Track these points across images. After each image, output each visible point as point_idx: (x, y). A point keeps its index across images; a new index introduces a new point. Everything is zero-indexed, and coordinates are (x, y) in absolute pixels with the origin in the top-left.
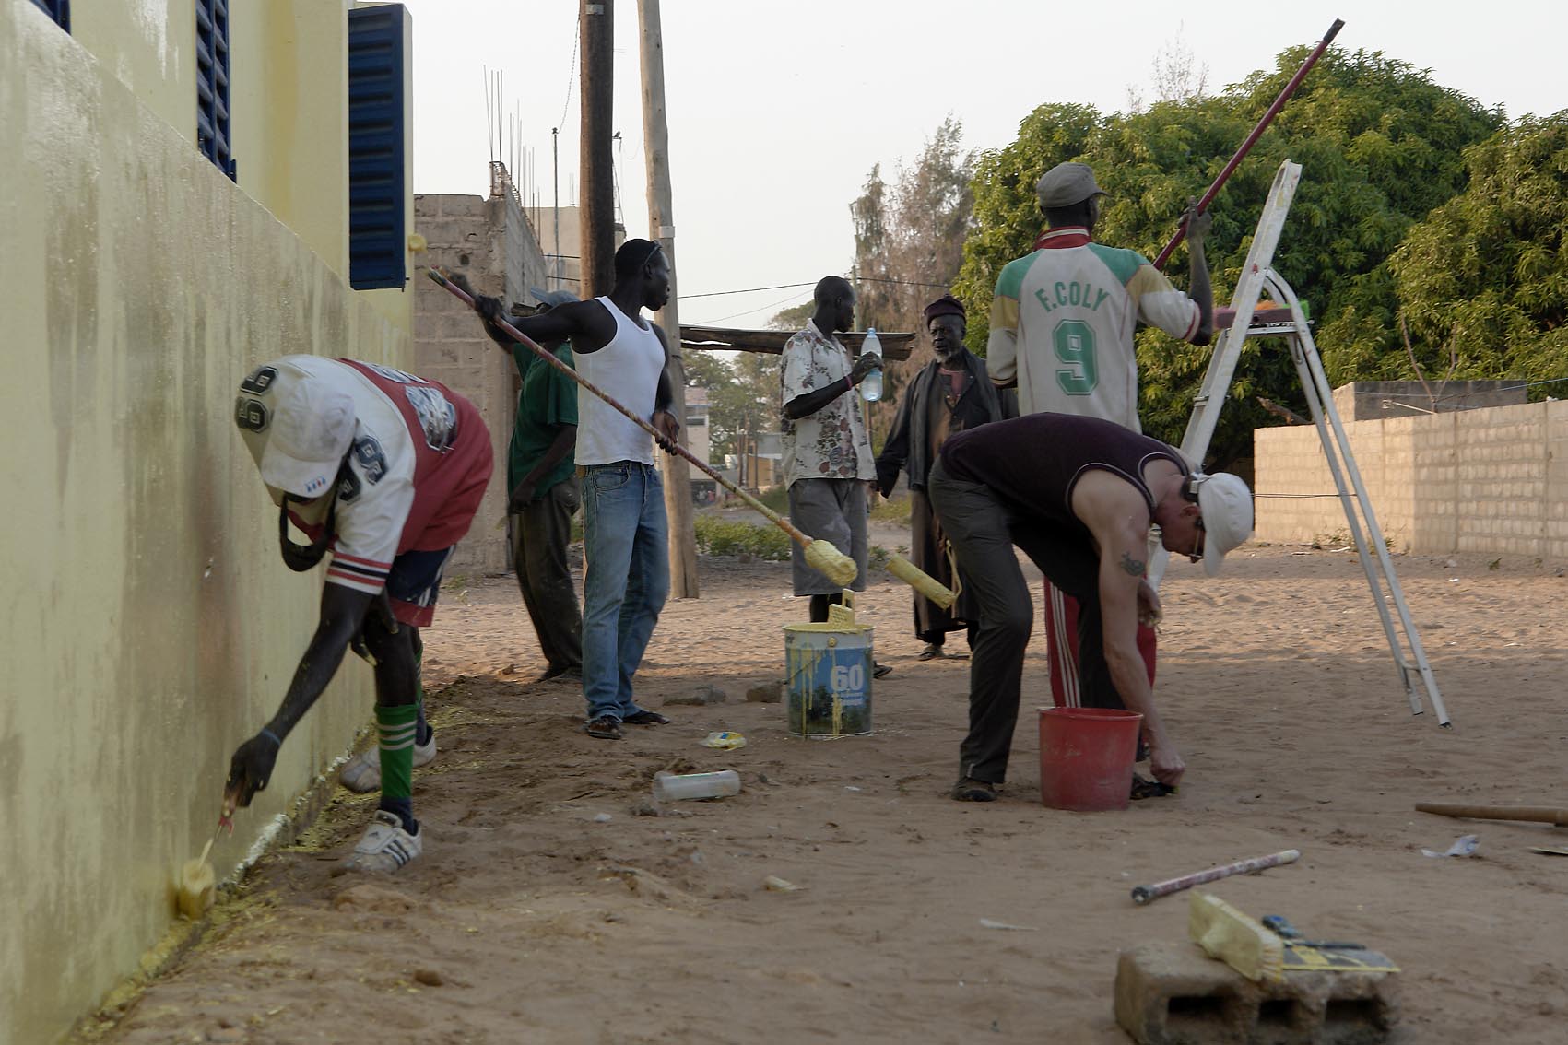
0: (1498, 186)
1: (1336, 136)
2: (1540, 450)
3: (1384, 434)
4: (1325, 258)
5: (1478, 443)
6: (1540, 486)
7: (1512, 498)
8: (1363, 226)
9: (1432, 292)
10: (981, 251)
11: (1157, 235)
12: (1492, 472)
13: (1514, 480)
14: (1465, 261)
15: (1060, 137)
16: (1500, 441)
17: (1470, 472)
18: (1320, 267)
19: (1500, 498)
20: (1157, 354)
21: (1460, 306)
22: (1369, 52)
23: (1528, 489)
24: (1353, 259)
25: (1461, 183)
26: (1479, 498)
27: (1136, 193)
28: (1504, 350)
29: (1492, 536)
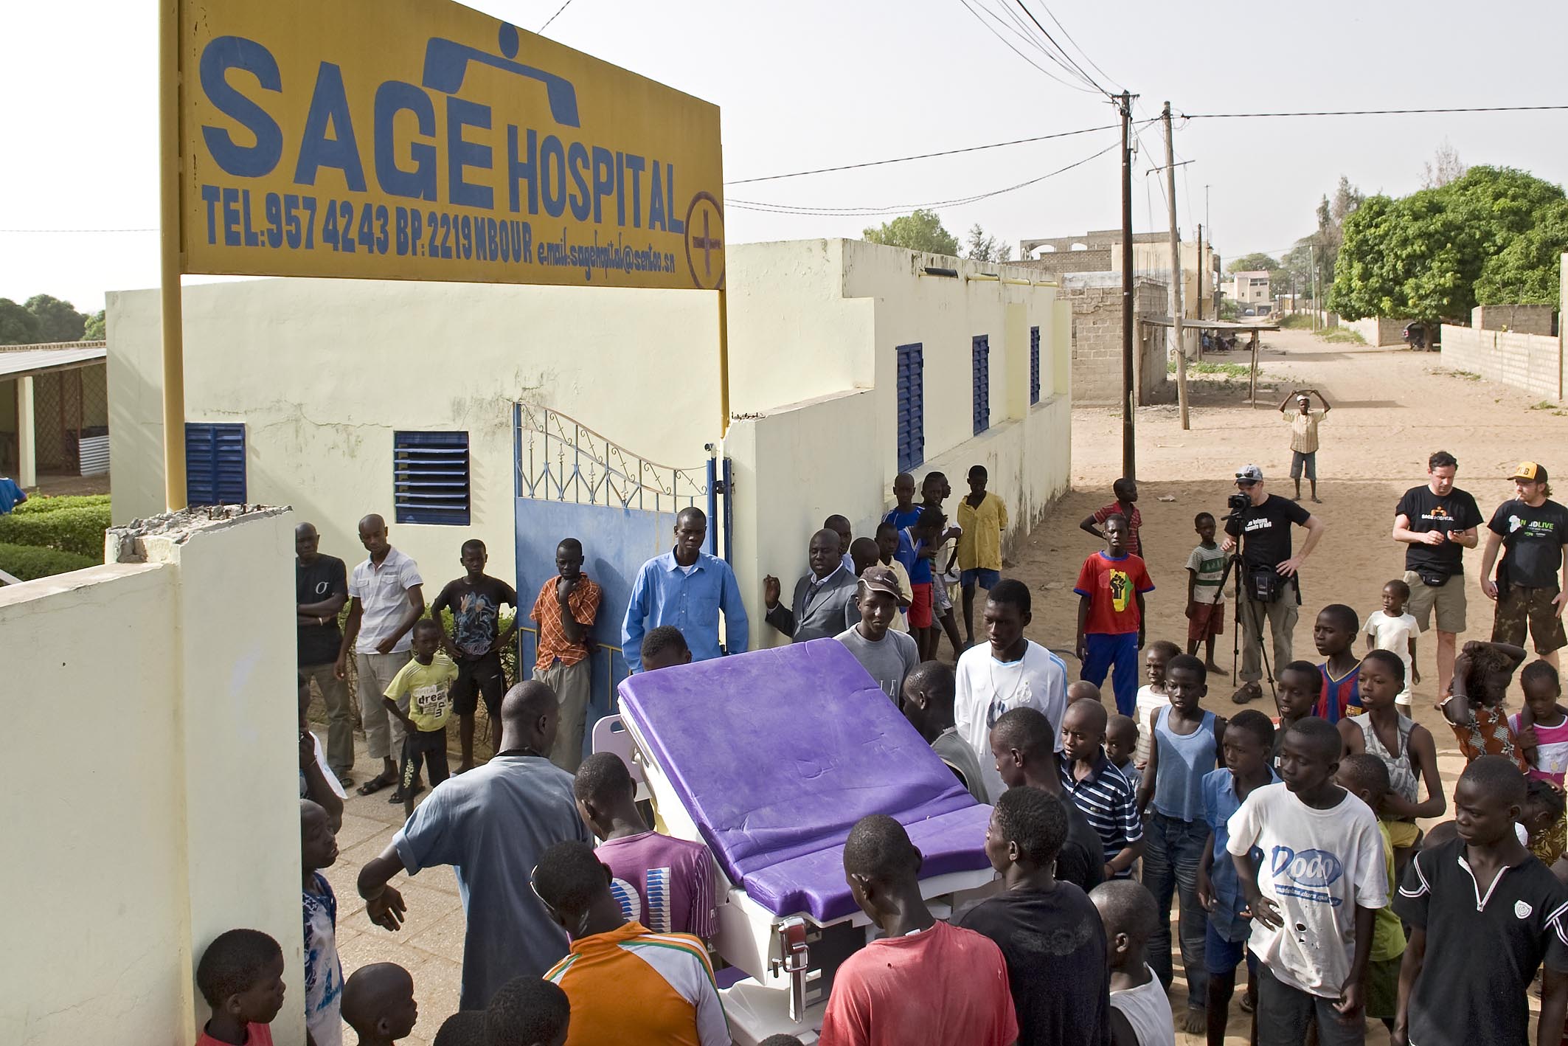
0: (1546, 227)
1: (1489, 200)
2: (1527, 352)
3: (1480, 335)
4: (1481, 250)
5: (1509, 345)
6: (1527, 365)
7: (1519, 367)
8: (1497, 237)
9: (1518, 268)
10: (1345, 251)
11: (1412, 244)
12: (1513, 356)
13: (1520, 361)
14: (1531, 256)
15: (1376, 208)
16: (1515, 346)
17: (1506, 355)
18: (1479, 253)
19: (1515, 367)
20: (1413, 289)
21: (1530, 273)
22: (1504, 166)
23: (1523, 366)
24: (1492, 250)
25: (1532, 226)
26: (1509, 365)
27: (1405, 229)
28: (1547, 290)
29: (1512, 379)
